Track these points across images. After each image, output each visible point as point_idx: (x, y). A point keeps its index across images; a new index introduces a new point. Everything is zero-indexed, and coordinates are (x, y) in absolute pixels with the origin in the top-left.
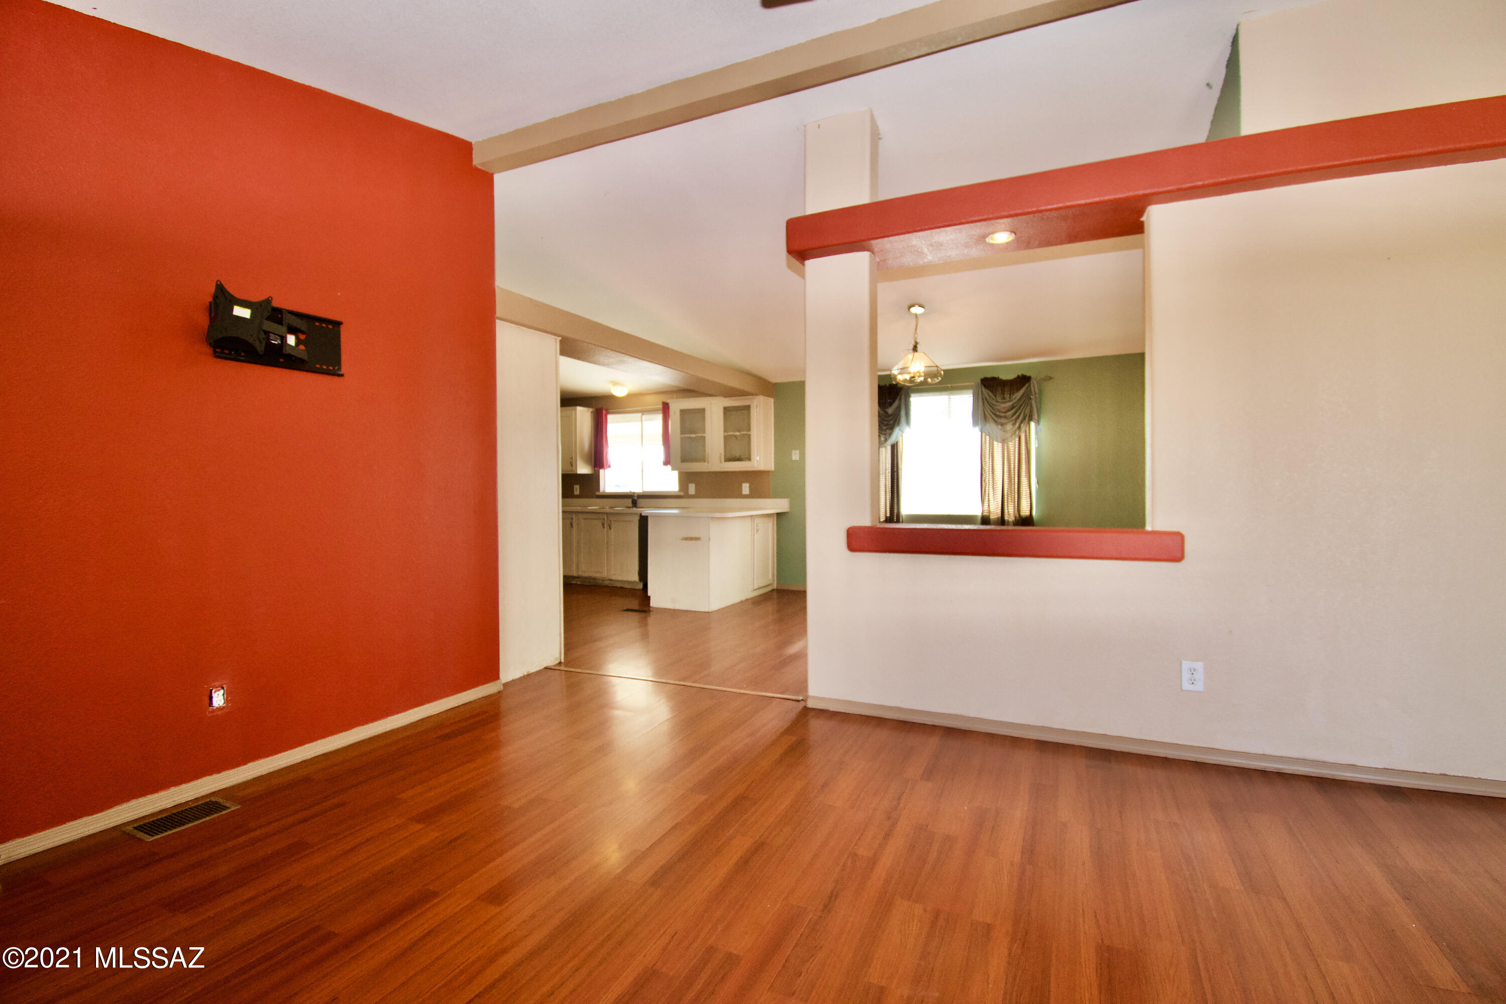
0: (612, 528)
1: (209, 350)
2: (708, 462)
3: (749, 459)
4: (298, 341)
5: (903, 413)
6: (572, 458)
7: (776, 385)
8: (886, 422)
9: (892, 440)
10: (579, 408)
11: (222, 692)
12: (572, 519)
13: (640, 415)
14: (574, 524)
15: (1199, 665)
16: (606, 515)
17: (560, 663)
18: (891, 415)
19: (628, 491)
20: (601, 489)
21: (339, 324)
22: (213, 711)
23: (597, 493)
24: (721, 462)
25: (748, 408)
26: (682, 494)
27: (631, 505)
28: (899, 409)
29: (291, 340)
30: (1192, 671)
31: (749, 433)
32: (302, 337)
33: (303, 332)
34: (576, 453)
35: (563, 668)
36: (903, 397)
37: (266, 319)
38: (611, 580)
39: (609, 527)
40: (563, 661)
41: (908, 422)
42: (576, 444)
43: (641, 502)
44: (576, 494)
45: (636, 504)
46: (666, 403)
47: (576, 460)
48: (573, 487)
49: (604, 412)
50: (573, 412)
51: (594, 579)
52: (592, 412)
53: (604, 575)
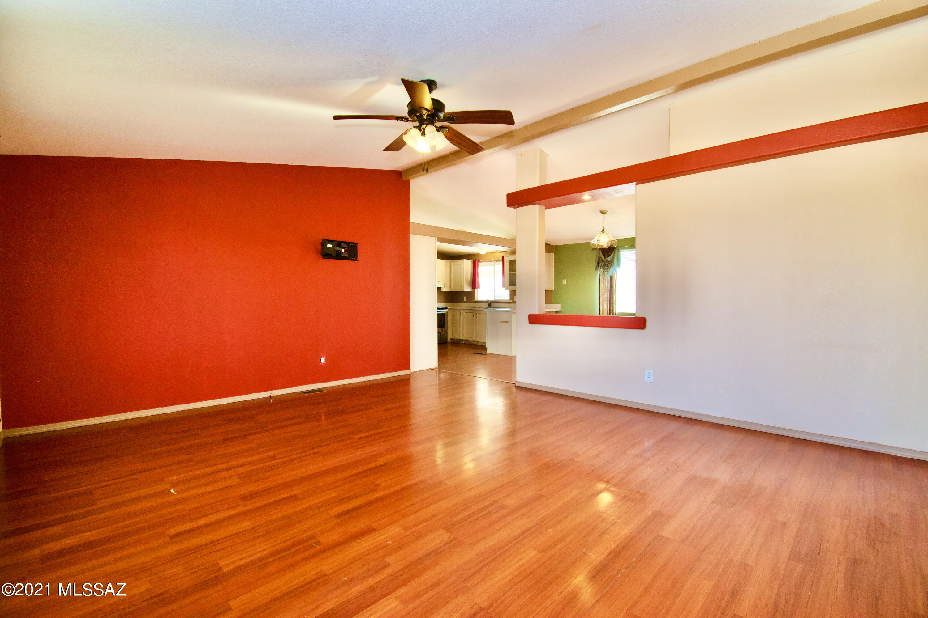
0: (478, 317)
1: (322, 256)
4: (345, 251)
5: (615, 260)
6: (462, 284)
7: (556, 247)
8: (607, 265)
9: (610, 274)
10: (465, 260)
11: (324, 358)
13: (493, 262)
15: (651, 372)
17: (436, 368)
18: (609, 261)
19: (486, 300)
20: (476, 299)
21: (357, 244)
22: (322, 364)
23: (474, 301)
26: (511, 301)
27: (488, 307)
28: (613, 257)
29: (343, 251)
30: (649, 374)
32: (346, 249)
33: (346, 248)
34: (464, 281)
35: (437, 369)
36: (616, 251)
37: (337, 246)
38: (477, 342)
39: (476, 317)
40: (437, 367)
41: (619, 265)
42: (464, 277)
43: (492, 305)
44: (465, 301)
45: (490, 306)
46: (503, 257)
47: (464, 285)
48: (464, 298)
49: (476, 262)
50: (463, 262)
51: (470, 341)
52: (472, 262)
53: (474, 339)
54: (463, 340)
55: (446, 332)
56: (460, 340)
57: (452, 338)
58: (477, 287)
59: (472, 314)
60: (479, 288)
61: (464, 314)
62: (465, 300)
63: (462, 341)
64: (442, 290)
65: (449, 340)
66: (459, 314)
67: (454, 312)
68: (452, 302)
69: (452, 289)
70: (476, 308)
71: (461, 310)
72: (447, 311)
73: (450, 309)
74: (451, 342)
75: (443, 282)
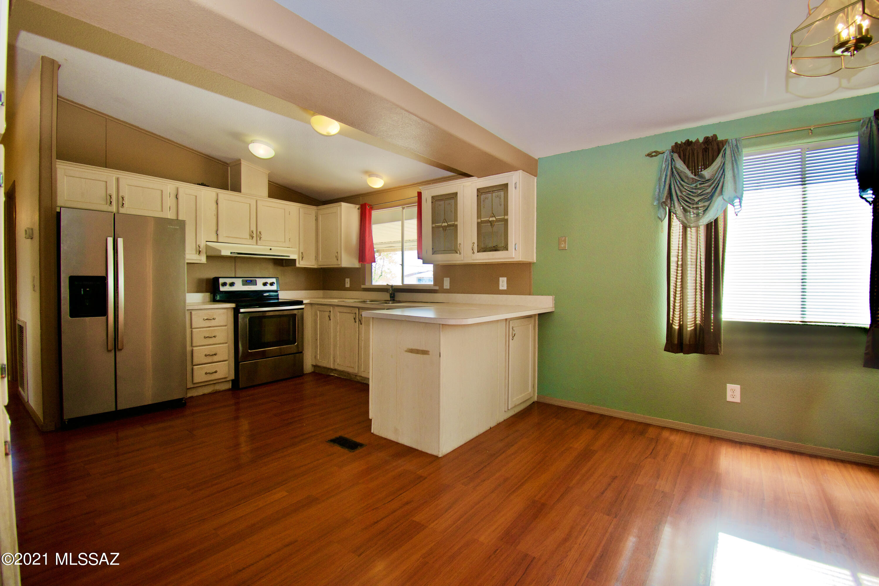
0: (363, 324)
2: (460, 253)
3: (506, 248)
5: (729, 174)
6: (337, 252)
8: (699, 192)
9: (709, 216)
12: (330, 311)
13: (400, 207)
14: (332, 318)
16: (358, 309)
18: (709, 180)
24: (473, 253)
25: (505, 187)
26: (437, 288)
27: (389, 299)
28: (723, 167)
31: (506, 217)
34: (342, 247)
36: (728, 153)
39: (360, 322)
42: (341, 239)
43: (400, 296)
45: (394, 297)
46: (420, 194)
47: (341, 253)
48: (345, 280)
49: (368, 207)
50: (339, 208)
51: (349, 374)
52: (358, 209)
53: (356, 371)
54: (335, 370)
55: (302, 352)
56: (328, 369)
57: (314, 364)
58: (370, 259)
59: (352, 316)
60: (375, 261)
61: (337, 315)
62: (348, 285)
63: (334, 372)
64: (297, 265)
65: (308, 369)
66: (327, 314)
67: (319, 311)
68: (324, 289)
69: (320, 264)
70: (364, 302)
71: (332, 307)
72: (303, 309)
73: (311, 304)
74: (314, 372)
75: (298, 249)
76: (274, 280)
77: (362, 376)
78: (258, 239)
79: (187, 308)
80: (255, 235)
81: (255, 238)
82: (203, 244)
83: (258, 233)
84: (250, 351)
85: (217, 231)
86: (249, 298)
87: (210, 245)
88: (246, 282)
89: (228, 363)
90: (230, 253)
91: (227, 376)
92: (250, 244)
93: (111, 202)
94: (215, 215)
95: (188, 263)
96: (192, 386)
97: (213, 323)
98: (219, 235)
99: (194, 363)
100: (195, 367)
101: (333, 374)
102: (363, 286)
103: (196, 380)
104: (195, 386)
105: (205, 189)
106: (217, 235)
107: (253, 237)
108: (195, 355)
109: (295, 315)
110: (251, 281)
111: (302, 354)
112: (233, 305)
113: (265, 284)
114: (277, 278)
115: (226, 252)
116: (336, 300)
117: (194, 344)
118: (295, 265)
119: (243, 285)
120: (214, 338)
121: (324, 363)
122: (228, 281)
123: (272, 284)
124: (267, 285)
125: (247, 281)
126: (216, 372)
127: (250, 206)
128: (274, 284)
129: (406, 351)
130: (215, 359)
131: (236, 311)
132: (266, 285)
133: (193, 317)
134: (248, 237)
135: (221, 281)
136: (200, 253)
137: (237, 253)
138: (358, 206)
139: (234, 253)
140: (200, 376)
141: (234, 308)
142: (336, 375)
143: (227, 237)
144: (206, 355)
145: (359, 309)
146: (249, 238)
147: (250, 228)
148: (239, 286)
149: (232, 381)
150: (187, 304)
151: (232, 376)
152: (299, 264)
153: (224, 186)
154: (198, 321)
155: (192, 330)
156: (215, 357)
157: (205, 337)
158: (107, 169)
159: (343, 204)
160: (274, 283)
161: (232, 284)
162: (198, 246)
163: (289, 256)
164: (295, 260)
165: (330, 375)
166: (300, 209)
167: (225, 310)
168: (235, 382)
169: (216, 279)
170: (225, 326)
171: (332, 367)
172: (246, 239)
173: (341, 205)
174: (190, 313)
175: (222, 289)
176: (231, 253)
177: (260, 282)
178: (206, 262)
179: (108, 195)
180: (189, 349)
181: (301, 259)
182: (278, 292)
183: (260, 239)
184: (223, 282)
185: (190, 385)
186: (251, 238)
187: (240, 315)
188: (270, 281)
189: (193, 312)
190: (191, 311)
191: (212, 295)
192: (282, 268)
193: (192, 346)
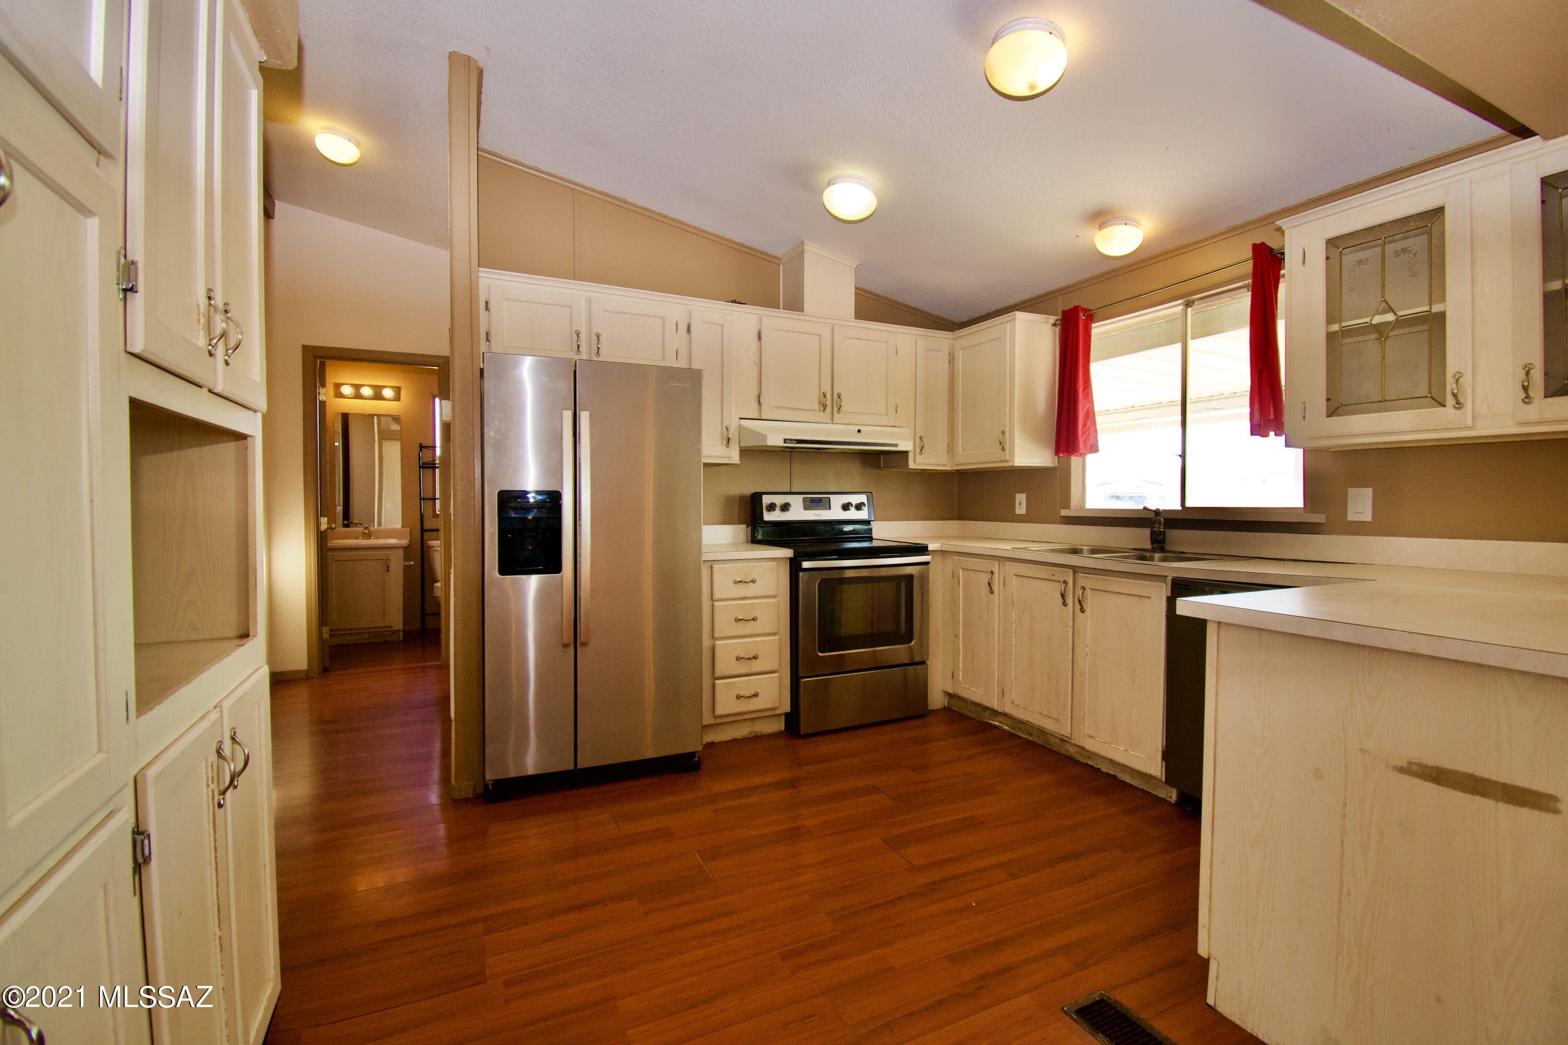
0: (1088, 612)
6: (1003, 432)
12: (992, 572)
14: (996, 589)
16: (1071, 572)
19: (1139, 510)
20: (1075, 501)
23: (1068, 512)
24: (1528, 400)
26: (1319, 518)
27: (1148, 546)
34: (1011, 419)
38: (1083, 748)
39: (1078, 606)
42: (1012, 397)
43: (1179, 538)
44: (1018, 512)
45: (1163, 541)
47: (1012, 432)
48: (1014, 498)
49: (1082, 317)
50: (1008, 326)
51: (1041, 731)
52: (1054, 325)
53: (1065, 730)
54: (1005, 715)
55: (924, 663)
56: (986, 708)
57: (952, 692)
58: (1081, 445)
59: (1053, 591)
60: (1094, 449)
61: (1013, 584)
62: (1021, 510)
63: (1001, 718)
64: (912, 465)
65: (936, 700)
66: (985, 578)
67: (962, 569)
68: (961, 518)
69: (958, 461)
70: (1075, 551)
71: (996, 563)
72: (927, 563)
73: (943, 553)
74: (948, 707)
75: (913, 429)
76: (863, 498)
77: (1086, 747)
78: (836, 409)
79: (705, 557)
80: (829, 403)
81: (829, 409)
82: (734, 424)
83: (836, 397)
84: (820, 654)
85: (759, 397)
86: (816, 536)
87: (747, 426)
88: (813, 503)
89: (780, 676)
90: (783, 441)
91: (777, 705)
92: (817, 421)
93: (579, 346)
94: (755, 364)
95: (706, 465)
96: (712, 721)
97: (751, 590)
98: (762, 404)
99: (718, 674)
100: (717, 682)
101: (997, 724)
102: (1064, 513)
103: (720, 711)
104: (718, 721)
105: (739, 309)
106: (760, 403)
107: (825, 406)
108: (718, 656)
109: (910, 577)
110: (820, 500)
111: (923, 666)
112: (788, 553)
113: (846, 507)
114: (869, 494)
115: (775, 440)
116: (1008, 546)
117: (717, 635)
118: (907, 465)
119: (806, 508)
120: (753, 621)
121: (974, 693)
122: (779, 500)
123: (859, 507)
124: (851, 508)
125: (812, 500)
126: (756, 695)
127: (820, 340)
128: (863, 507)
129: (1402, 770)
130: (756, 666)
131: (794, 566)
132: (849, 510)
133: (716, 576)
134: (816, 406)
135: (766, 500)
136: (728, 443)
137: (795, 440)
138: (1052, 319)
139: (791, 440)
140: (726, 704)
141: (791, 559)
142: (1006, 728)
143: (777, 407)
144: (738, 659)
145: (1074, 572)
146: (817, 409)
147: (820, 387)
148: (798, 513)
149: (786, 714)
150: (704, 549)
151: (787, 708)
152: (915, 462)
153: (772, 303)
154: (724, 586)
155: (713, 604)
156: (754, 662)
157: (738, 620)
158: (575, 282)
159: (1020, 316)
160: (864, 504)
161: (785, 507)
162: (725, 429)
163: (896, 445)
164: (906, 453)
165: (990, 724)
166: (918, 340)
167: (774, 563)
168: (792, 718)
169: (756, 498)
170: (774, 597)
171: (996, 708)
172: (812, 410)
173: (1014, 319)
174: (710, 567)
175: (768, 517)
176: (785, 441)
177: (837, 501)
178: (739, 462)
179: (574, 334)
180: (706, 642)
181: (918, 450)
182: (872, 523)
183: (839, 409)
184: (769, 502)
185: (707, 720)
186: (822, 409)
187: (801, 574)
188: (855, 499)
189: (715, 566)
190: (711, 563)
191: (750, 528)
192: (878, 471)
193: (713, 637)
